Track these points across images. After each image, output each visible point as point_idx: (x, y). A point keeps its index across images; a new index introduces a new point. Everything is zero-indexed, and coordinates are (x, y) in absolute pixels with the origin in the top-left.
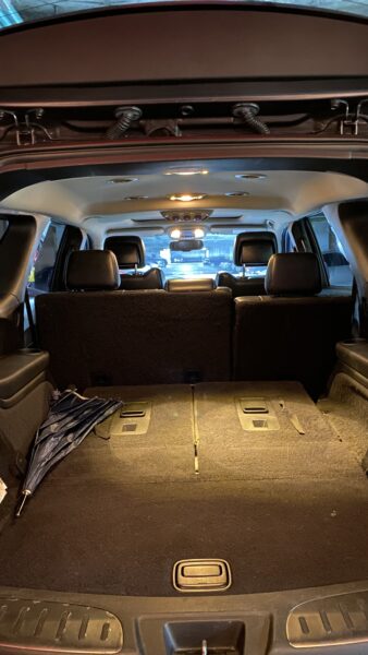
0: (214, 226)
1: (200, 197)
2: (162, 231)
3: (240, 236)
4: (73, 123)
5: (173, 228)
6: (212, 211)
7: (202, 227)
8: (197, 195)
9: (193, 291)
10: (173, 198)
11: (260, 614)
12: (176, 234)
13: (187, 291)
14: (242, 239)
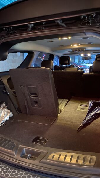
0: (94, 53)
1: (79, 45)
2: (78, 54)
3: (97, 55)
4: (20, 29)
5: (81, 53)
6: (86, 48)
7: (89, 53)
8: (78, 44)
9: (71, 71)
10: (72, 45)
11: (45, 152)
12: (82, 55)
13: (70, 71)
14: (97, 56)
